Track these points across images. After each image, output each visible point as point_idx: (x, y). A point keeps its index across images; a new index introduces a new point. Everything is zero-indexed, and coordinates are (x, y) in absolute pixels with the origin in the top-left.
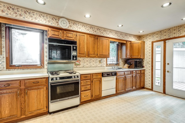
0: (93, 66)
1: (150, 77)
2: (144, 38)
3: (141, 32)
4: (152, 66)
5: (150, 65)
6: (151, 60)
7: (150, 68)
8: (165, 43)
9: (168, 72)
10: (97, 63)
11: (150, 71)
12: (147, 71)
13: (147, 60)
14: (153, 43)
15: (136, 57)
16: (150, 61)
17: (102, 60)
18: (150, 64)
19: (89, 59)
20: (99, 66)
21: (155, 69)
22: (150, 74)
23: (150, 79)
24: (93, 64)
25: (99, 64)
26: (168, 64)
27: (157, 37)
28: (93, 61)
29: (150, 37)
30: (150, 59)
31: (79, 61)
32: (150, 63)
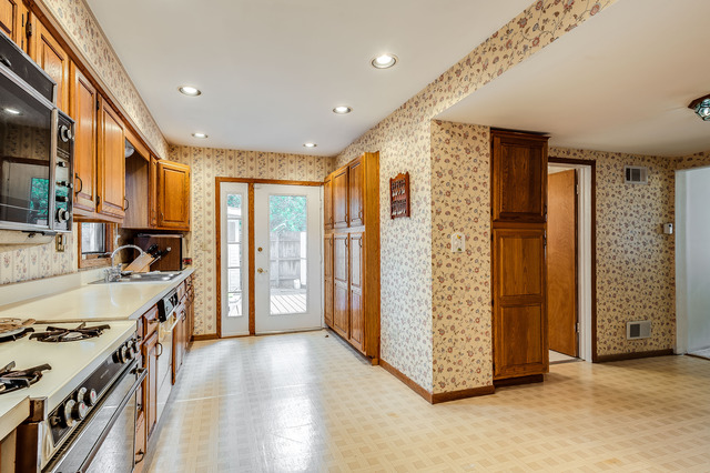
1: (213, 294)
2: (186, 155)
3: (200, 135)
4: (218, 258)
5: (213, 256)
6: (212, 237)
7: (213, 265)
8: (251, 190)
9: (261, 271)
11: (213, 274)
12: (202, 276)
13: (201, 238)
14: (218, 181)
15: (177, 224)
16: (210, 242)
18: (209, 252)
21: (227, 268)
22: (213, 284)
23: (213, 303)
26: (260, 249)
27: (231, 167)
29: (208, 161)
30: (209, 232)
32: (212, 247)
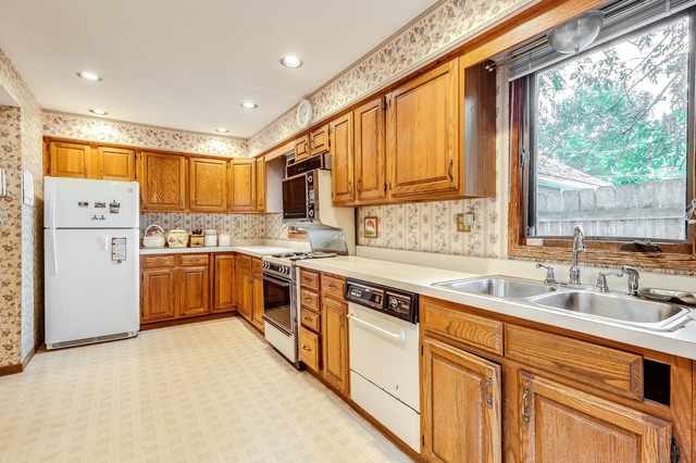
0: (425, 244)
10: (445, 231)
17: (479, 212)
19: (408, 211)
20: (457, 246)
24: (426, 236)
25: (456, 238)
28: (426, 219)
31: (374, 221)
